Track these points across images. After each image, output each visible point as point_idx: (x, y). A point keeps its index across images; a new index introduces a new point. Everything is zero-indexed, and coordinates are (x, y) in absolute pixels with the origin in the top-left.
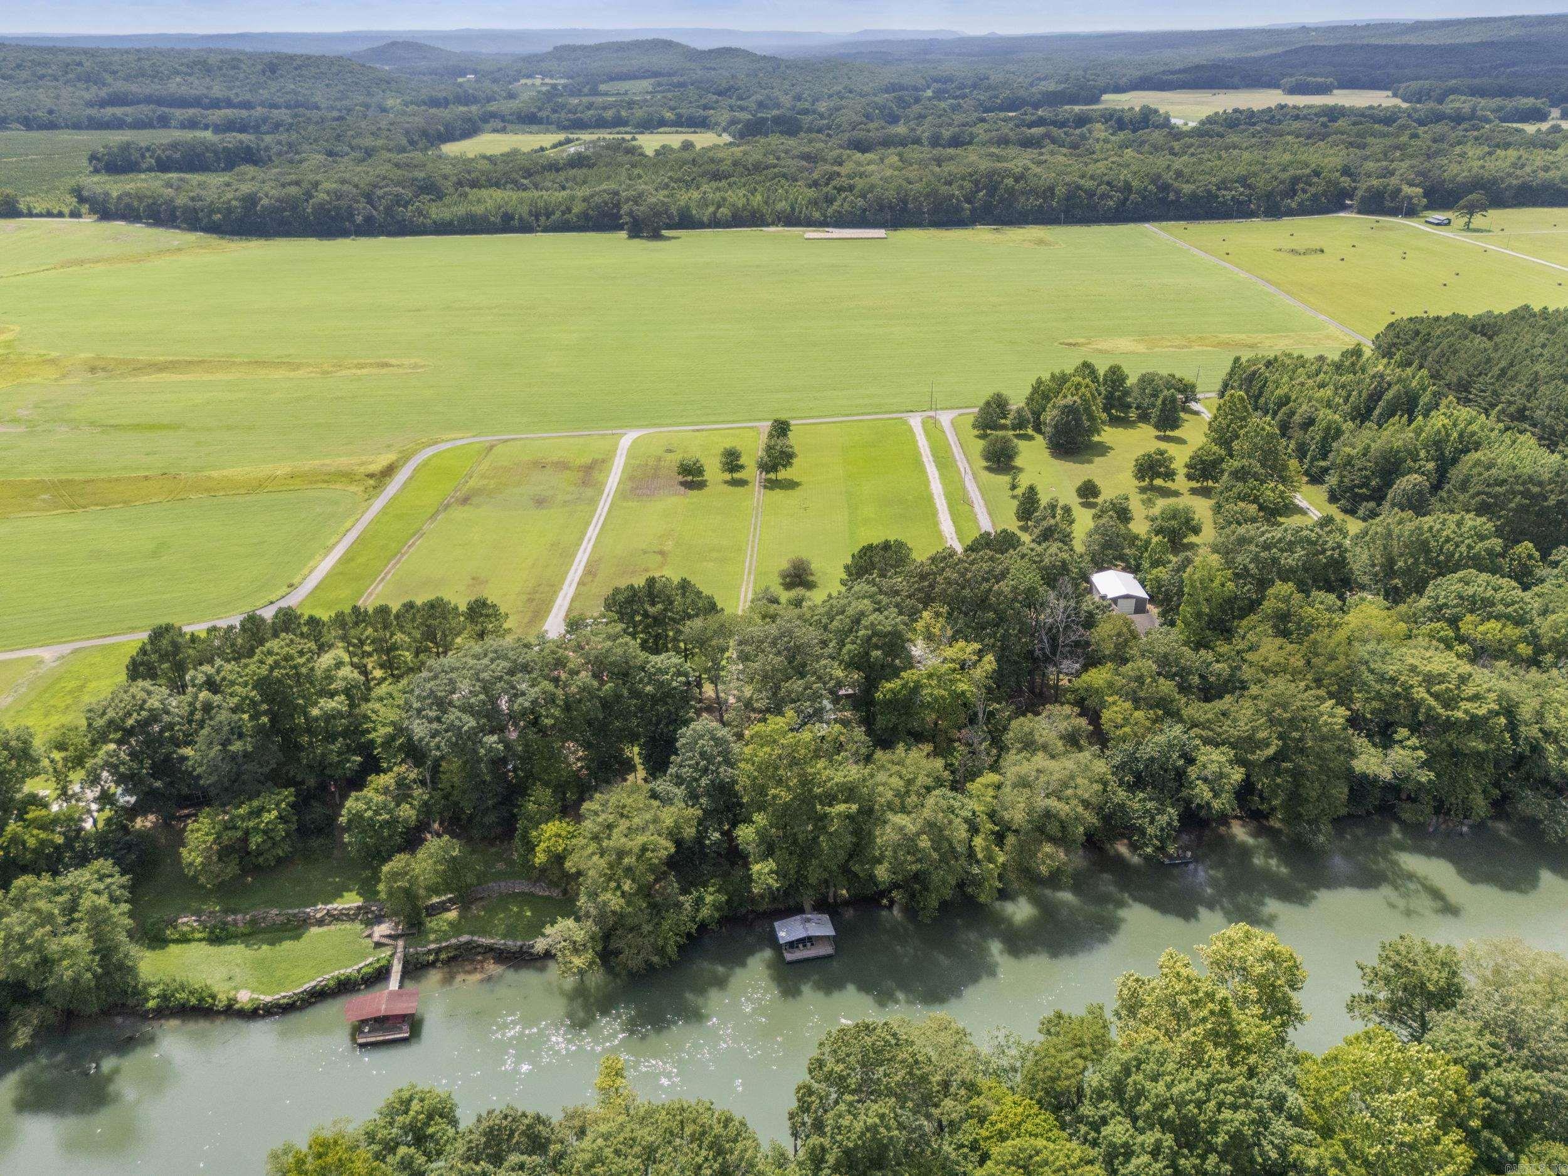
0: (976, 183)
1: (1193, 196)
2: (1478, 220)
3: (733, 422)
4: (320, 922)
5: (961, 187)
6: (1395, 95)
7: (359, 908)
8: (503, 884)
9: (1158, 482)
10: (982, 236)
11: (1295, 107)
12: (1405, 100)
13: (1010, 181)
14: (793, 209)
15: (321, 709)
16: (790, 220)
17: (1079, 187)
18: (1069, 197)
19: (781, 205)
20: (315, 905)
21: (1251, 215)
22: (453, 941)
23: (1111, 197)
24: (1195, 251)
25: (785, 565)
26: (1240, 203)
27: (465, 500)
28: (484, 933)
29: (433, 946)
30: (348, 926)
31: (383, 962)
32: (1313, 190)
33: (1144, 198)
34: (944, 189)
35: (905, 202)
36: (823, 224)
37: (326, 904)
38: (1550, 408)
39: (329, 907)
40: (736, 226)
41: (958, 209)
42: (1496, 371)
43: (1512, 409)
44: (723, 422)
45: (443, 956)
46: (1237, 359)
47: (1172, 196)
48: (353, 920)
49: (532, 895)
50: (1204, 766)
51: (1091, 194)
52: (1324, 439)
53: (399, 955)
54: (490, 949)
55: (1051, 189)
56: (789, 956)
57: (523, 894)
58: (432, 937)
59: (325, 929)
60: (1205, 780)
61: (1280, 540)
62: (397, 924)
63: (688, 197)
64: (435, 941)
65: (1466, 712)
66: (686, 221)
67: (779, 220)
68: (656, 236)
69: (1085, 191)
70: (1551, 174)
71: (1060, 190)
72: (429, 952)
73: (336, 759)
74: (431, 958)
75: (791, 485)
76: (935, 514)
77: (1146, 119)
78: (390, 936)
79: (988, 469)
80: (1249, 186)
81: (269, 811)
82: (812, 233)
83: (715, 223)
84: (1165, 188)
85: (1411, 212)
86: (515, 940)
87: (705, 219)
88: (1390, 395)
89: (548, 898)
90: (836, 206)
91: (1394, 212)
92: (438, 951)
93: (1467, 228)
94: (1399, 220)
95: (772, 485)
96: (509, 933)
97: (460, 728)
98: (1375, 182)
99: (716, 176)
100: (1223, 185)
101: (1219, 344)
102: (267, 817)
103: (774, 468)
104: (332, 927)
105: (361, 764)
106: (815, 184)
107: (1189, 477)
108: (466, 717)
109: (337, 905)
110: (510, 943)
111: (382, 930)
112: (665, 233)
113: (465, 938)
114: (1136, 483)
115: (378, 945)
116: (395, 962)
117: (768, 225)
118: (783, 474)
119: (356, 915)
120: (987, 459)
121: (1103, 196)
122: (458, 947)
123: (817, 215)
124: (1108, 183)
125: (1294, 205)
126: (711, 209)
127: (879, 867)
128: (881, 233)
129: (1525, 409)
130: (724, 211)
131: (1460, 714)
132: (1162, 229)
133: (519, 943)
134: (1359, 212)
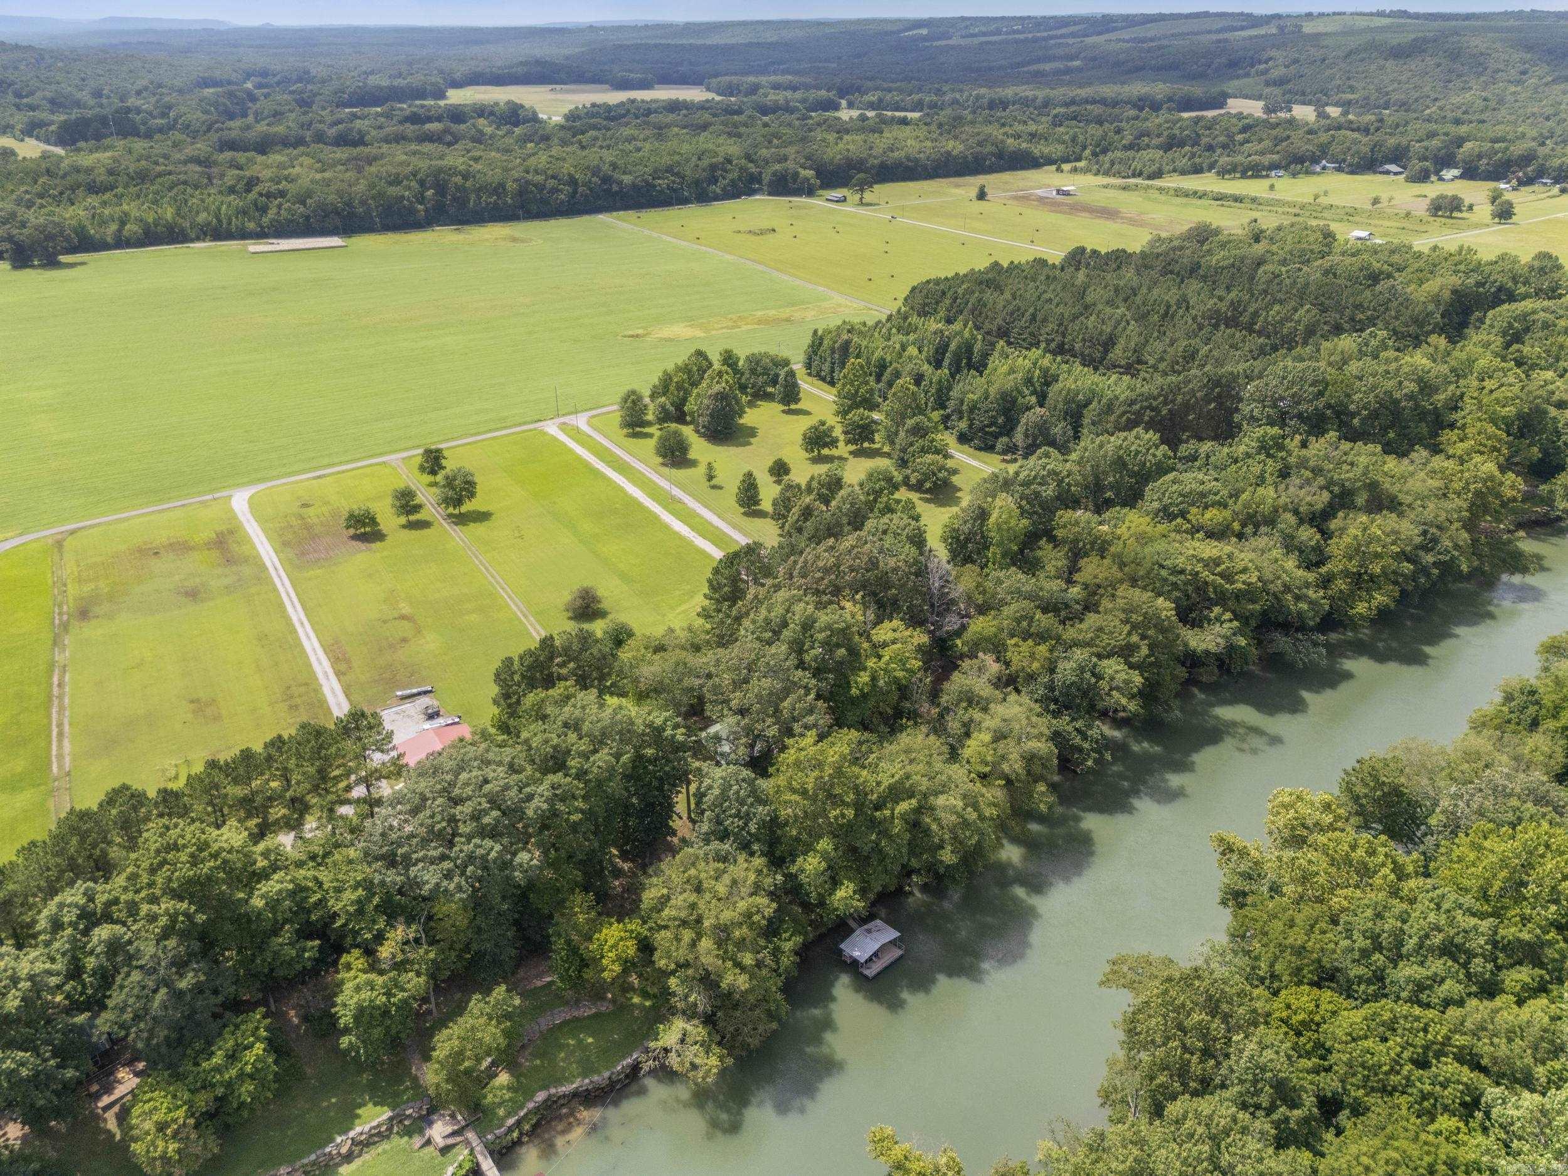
0: (422, 183)
1: (634, 186)
2: (868, 196)
3: (358, 460)
4: (349, 1158)
5: (409, 188)
6: (708, 89)
7: (391, 1119)
8: (542, 1020)
9: (825, 451)
10: (444, 237)
11: (643, 101)
12: (719, 94)
13: (458, 179)
14: (219, 221)
15: (262, 896)
16: (218, 233)
17: (528, 182)
18: (522, 192)
19: (202, 217)
20: (332, 1140)
21: (684, 201)
22: (531, 1105)
23: (561, 191)
24: (664, 237)
25: (567, 597)
26: (675, 191)
27: (84, 614)
28: (559, 1082)
29: (511, 1121)
30: (385, 1146)
31: (467, 1166)
32: (730, 176)
33: (591, 190)
34: (393, 191)
35: (349, 204)
36: (261, 235)
37: (345, 1132)
38: (1084, 340)
39: (352, 1134)
40: (151, 244)
41: (412, 211)
42: (1028, 315)
43: (1053, 345)
44: (348, 462)
45: (527, 1127)
46: (815, 332)
47: (615, 188)
48: (388, 1137)
49: (576, 1019)
50: (1112, 679)
51: (540, 187)
52: (939, 390)
53: (479, 1149)
54: (575, 1094)
55: (502, 185)
56: (870, 972)
57: (565, 1023)
58: (501, 1112)
59: (357, 1163)
60: (1118, 688)
61: (1035, 477)
62: (453, 1116)
63: (74, 214)
64: (509, 1115)
65: (1244, 583)
66: (85, 243)
67: (205, 234)
68: (52, 263)
69: (535, 185)
70: (896, 154)
71: (511, 186)
72: (510, 1130)
73: (294, 953)
74: (515, 1135)
75: (482, 517)
76: (657, 517)
77: (514, 116)
78: (454, 1134)
79: (663, 464)
80: (677, 174)
81: (250, 1047)
82: (254, 247)
83: (121, 243)
84: (606, 179)
85: (810, 192)
86: (599, 1073)
87: (109, 239)
88: (953, 346)
89: (597, 1015)
90: (272, 213)
91: (797, 192)
92: (518, 1123)
93: (861, 203)
94: (803, 200)
95: (462, 520)
96: (587, 1069)
97: (484, 858)
98: (778, 167)
99: (94, 189)
100: (656, 174)
101: (759, 322)
102: (250, 1056)
103: (458, 502)
104: (366, 1157)
105: (320, 946)
106: (232, 190)
107: (848, 442)
108: (488, 843)
109: (359, 1129)
110: (596, 1078)
111: (439, 1131)
112: (63, 259)
113: (541, 1096)
114: (807, 455)
115: (445, 1150)
116: (480, 1158)
117: (192, 241)
118: (467, 507)
119: (390, 1129)
120: (664, 456)
121: (555, 190)
122: (537, 1109)
123: (251, 226)
124: (553, 177)
125: (718, 191)
126: (114, 227)
127: (942, 852)
128: (335, 241)
129: (1063, 344)
130: (131, 228)
131: (1240, 586)
132: (618, 219)
133: (607, 1074)
134: (770, 194)
